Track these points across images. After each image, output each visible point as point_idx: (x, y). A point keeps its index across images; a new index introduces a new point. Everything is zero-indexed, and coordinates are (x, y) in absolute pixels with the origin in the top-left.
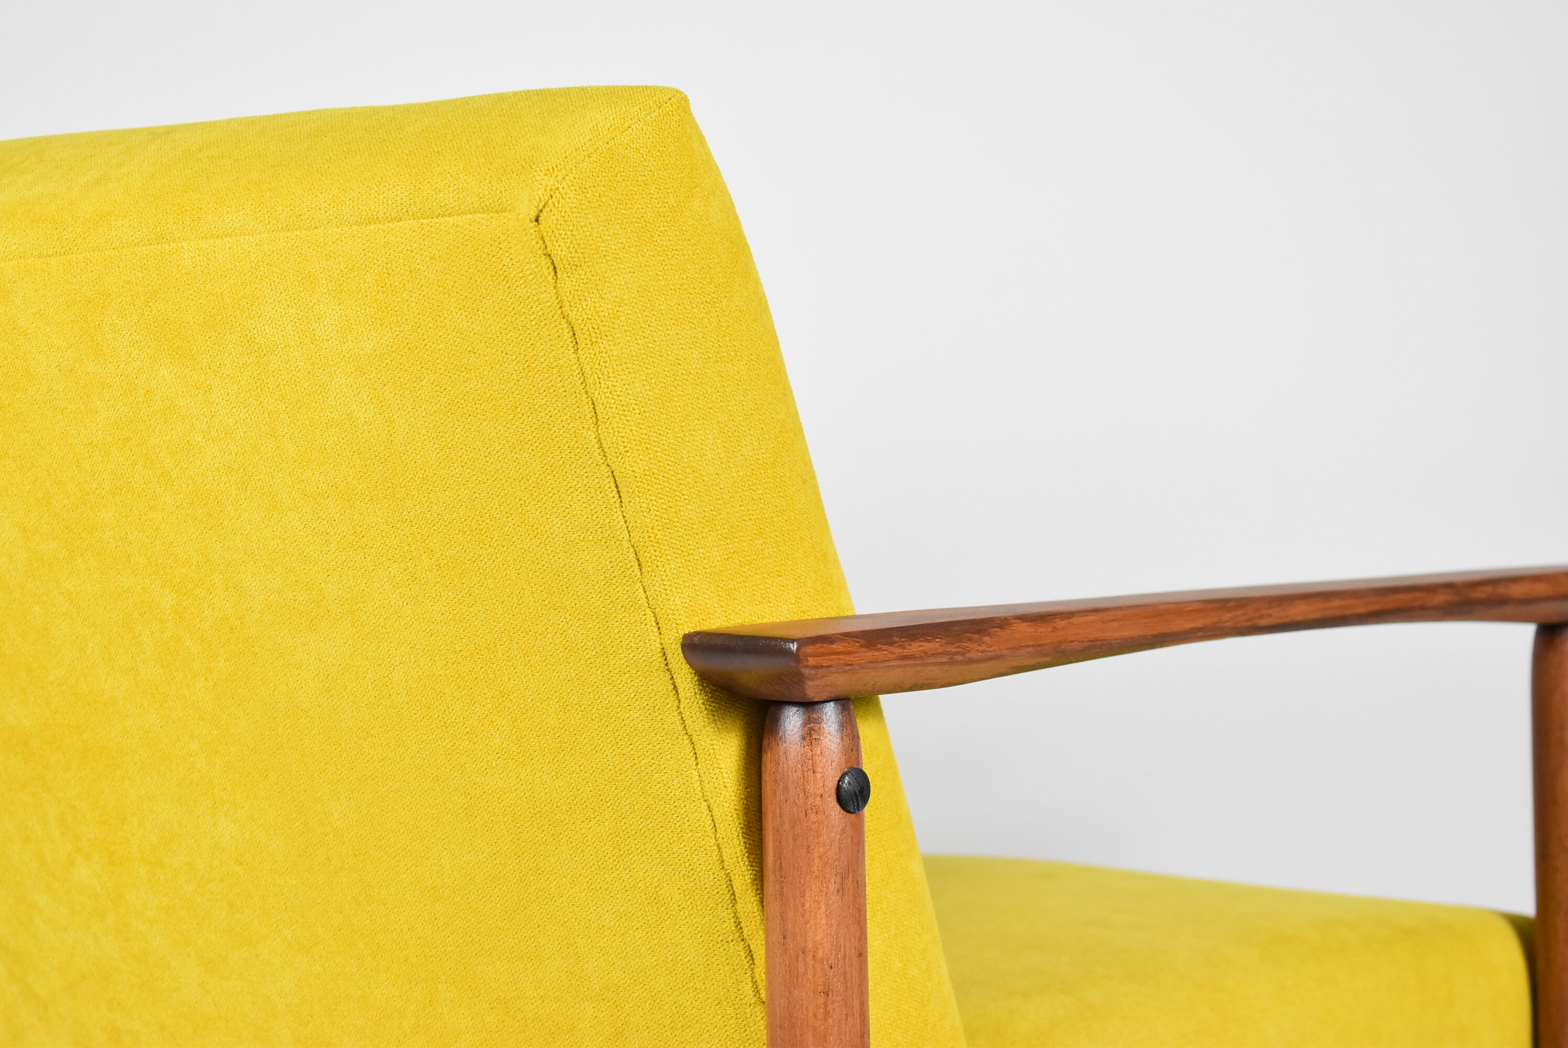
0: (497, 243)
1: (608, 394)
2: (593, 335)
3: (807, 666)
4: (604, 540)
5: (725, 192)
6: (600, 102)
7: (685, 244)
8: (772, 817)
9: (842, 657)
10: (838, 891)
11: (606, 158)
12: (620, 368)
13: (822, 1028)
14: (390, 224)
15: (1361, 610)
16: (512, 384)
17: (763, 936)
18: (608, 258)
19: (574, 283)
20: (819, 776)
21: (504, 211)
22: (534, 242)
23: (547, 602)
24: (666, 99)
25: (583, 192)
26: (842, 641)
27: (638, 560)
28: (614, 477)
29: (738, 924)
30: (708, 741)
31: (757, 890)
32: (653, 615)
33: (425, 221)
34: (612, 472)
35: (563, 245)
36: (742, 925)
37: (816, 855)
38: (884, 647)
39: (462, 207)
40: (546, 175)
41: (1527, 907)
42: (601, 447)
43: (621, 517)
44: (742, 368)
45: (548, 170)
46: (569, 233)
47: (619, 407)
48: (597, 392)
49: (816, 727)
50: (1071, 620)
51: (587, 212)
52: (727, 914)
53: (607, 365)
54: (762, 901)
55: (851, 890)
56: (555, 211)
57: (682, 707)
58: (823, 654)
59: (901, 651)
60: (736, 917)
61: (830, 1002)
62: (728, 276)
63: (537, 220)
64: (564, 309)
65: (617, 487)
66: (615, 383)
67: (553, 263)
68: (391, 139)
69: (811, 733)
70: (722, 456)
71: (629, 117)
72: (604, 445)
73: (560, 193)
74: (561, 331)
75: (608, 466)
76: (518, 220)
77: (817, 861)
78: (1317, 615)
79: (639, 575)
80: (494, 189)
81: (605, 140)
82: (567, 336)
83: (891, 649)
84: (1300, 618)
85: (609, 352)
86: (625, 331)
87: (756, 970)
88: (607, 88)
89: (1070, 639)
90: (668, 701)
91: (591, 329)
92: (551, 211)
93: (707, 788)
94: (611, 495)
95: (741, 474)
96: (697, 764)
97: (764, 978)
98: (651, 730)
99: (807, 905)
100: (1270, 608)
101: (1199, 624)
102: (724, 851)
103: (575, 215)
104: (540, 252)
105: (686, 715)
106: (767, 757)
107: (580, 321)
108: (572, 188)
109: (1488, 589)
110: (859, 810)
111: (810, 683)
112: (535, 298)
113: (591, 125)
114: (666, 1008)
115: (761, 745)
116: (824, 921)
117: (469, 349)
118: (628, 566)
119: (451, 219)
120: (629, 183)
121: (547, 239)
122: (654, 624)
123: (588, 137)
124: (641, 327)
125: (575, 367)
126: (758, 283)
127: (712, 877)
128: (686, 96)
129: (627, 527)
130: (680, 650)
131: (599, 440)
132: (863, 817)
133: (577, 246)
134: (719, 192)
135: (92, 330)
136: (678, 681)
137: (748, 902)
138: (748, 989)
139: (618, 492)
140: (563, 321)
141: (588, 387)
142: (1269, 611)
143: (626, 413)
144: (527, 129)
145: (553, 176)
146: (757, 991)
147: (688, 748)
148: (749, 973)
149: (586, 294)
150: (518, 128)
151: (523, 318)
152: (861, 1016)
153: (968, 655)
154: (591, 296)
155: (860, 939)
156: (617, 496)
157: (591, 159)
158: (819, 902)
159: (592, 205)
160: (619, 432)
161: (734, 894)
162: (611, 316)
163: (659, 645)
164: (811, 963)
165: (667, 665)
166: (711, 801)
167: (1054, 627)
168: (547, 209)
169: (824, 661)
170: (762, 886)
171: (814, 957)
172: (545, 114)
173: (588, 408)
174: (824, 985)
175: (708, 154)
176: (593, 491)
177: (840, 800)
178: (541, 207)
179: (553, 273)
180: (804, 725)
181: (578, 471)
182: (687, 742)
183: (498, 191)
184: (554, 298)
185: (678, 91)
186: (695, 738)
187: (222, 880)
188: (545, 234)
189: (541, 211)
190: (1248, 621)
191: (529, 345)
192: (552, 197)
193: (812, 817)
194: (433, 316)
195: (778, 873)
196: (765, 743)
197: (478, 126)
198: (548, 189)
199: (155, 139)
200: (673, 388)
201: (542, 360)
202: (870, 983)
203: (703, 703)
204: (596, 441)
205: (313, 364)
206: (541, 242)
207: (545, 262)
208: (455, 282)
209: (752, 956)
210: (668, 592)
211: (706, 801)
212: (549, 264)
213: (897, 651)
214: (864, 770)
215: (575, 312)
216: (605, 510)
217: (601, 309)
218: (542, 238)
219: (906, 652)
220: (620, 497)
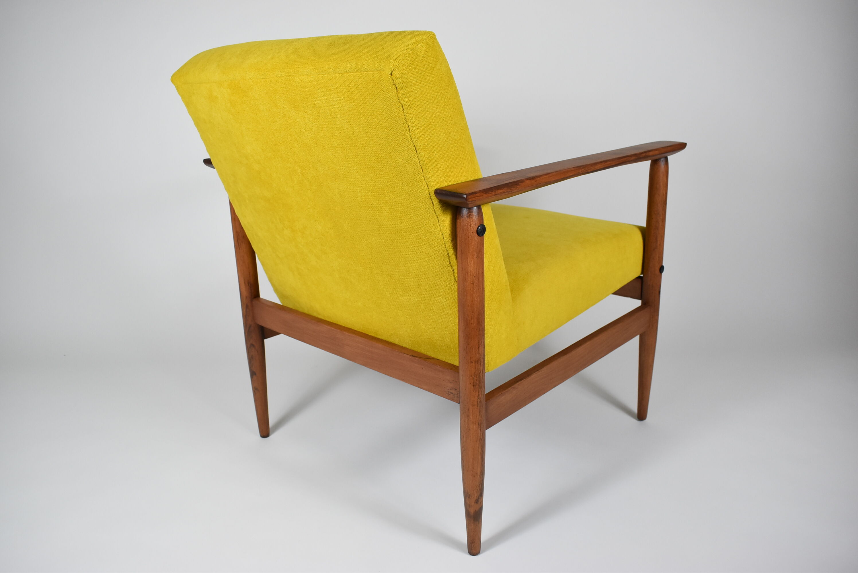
0: (380, 81)
1: (413, 124)
2: (408, 107)
3: (469, 201)
4: (412, 164)
5: (446, 61)
6: (409, 37)
7: (434, 78)
8: (459, 237)
9: (479, 197)
10: (477, 257)
11: (411, 55)
12: (416, 116)
13: (472, 292)
14: (350, 74)
15: (614, 164)
16: (386, 120)
17: (457, 266)
18: (412, 85)
19: (402, 93)
20: (472, 227)
21: (382, 71)
22: (390, 81)
23: (397, 179)
24: (429, 35)
25: (404, 66)
26: (479, 193)
27: (422, 169)
28: (415, 147)
29: (450, 262)
30: (442, 217)
31: (455, 254)
32: (426, 184)
33: (360, 73)
34: (414, 145)
35: (399, 82)
36: (451, 263)
37: (471, 248)
38: (490, 193)
39: (370, 69)
40: (393, 61)
41: (644, 224)
42: (411, 138)
43: (417, 158)
44: (451, 113)
45: (394, 59)
46: (400, 78)
47: (416, 127)
48: (410, 123)
49: (471, 214)
50: (540, 178)
51: (406, 72)
52: (447, 260)
53: (412, 116)
54: (456, 257)
55: (480, 256)
56: (396, 72)
57: (435, 208)
58: (473, 197)
59: (495, 193)
60: (450, 261)
61: (474, 286)
62: (447, 86)
63: (391, 74)
64: (400, 100)
65: (416, 149)
66: (415, 121)
67: (396, 87)
68: (350, 48)
69: (470, 215)
70: (446, 138)
71: (418, 41)
72: (412, 138)
73: (398, 66)
74: (399, 106)
75: (413, 144)
76: (386, 74)
77: (471, 249)
78: (603, 167)
79: (422, 173)
80: (379, 64)
81: (411, 49)
82: (401, 107)
83: (492, 193)
84: (598, 168)
85: (413, 112)
86: (417, 105)
87: (455, 274)
88: (412, 31)
89: (540, 183)
90: (431, 206)
91: (407, 105)
92: (395, 72)
93: (441, 229)
94: (414, 152)
95: (451, 143)
96: (439, 223)
97: (457, 275)
98: (426, 213)
99: (469, 261)
100: (591, 167)
101: (573, 174)
102: (446, 245)
103: (402, 73)
104: (392, 84)
105: (436, 210)
106: (458, 221)
107: (404, 104)
108: (401, 65)
109: (644, 154)
110: (483, 235)
111: (470, 205)
112: (391, 97)
113: (407, 44)
114: (431, 281)
115: (456, 217)
116: (473, 265)
117: (373, 110)
118: (419, 171)
119: (367, 73)
120: (418, 62)
121: (394, 80)
122: (427, 186)
123: (406, 49)
124: (422, 104)
125: (403, 116)
126: (456, 87)
127: (443, 251)
128: (435, 34)
129: (419, 160)
130: (434, 194)
131: (411, 137)
132: (484, 236)
133: (403, 82)
134: (445, 62)
135: (273, 100)
136: (433, 201)
137: (453, 257)
138: (453, 278)
139: (416, 151)
140: (400, 103)
141: (407, 122)
142: (591, 168)
143: (418, 129)
144: (388, 46)
145: (396, 62)
146: (455, 279)
147: (436, 219)
148: (453, 275)
149: (406, 96)
150: (386, 45)
151: (388, 102)
152: (482, 288)
153: (513, 191)
154: (407, 96)
155: (482, 269)
156: (416, 152)
157: (407, 56)
158: (472, 260)
159: (407, 69)
160: (416, 134)
161: (449, 255)
162: (413, 101)
163: (428, 192)
164: (469, 276)
165: (430, 197)
166: (443, 232)
167: (536, 180)
168: (394, 71)
169: (474, 199)
170: (456, 253)
171: (470, 274)
172: (394, 41)
173: (407, 128)
174: (473, 281)
175: (441, 50)
176: (409, 150)
177: (477, 233)
178: (392, 71)
179: (396, 90)
180: (468, 213)
181: (405, 145)
182: (436, 217)
183: (380, 65)
184: (397, 97)
185: (432, 32)
186: (438, 216)
187: (319, 239)
188: (393, 78)
189: (392, 72)
190: (586, 171)
191: (390, 110)
192: (395, 68)
193: (470, 238)
194: (363, 100)
195: (461, 252)
196: (457, 217)
197: (374, 44)
198: (394, 65)
199: (288, 44)
200: (431, 121)
201: (394, 114)
202: (485, 274)
203: (440, 207)
204: (410, 137)
205: (331, 112)
206: (392, 81)
207: (394, 87)
208: (369, 91)
209: (454, 270)
210: (430, 178)
211: (441, 232)
212: (395, 87)
213: (494, 193)
214: (484, 224)
215: (403, 101)
216: (412, 156)
217: (410, 100)
218: (393, 80)
219: (496, 193)
220: (417, 152)
